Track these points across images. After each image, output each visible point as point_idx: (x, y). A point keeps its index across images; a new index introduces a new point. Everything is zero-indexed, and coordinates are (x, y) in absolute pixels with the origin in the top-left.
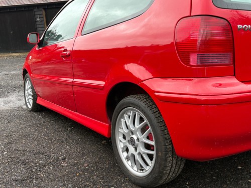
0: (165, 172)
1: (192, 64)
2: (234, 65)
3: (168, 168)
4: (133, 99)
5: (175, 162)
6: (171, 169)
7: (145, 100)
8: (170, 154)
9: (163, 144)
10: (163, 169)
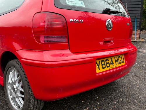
0: (29, 108)
1: (41, 42)
2: (69, 43)
3: (31, 106)
4: (13, 62)
5: (36, 102)
6: (34, 106)
7: (19, 63)
8: (32, 97)
9: (27, 91)
10: (28, 107)
